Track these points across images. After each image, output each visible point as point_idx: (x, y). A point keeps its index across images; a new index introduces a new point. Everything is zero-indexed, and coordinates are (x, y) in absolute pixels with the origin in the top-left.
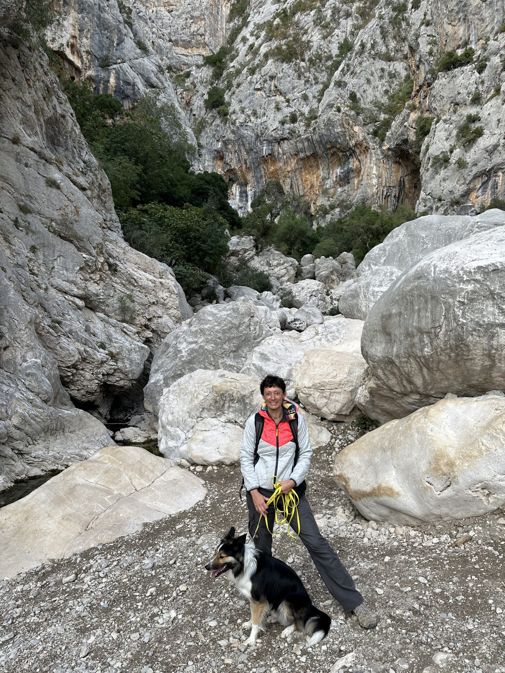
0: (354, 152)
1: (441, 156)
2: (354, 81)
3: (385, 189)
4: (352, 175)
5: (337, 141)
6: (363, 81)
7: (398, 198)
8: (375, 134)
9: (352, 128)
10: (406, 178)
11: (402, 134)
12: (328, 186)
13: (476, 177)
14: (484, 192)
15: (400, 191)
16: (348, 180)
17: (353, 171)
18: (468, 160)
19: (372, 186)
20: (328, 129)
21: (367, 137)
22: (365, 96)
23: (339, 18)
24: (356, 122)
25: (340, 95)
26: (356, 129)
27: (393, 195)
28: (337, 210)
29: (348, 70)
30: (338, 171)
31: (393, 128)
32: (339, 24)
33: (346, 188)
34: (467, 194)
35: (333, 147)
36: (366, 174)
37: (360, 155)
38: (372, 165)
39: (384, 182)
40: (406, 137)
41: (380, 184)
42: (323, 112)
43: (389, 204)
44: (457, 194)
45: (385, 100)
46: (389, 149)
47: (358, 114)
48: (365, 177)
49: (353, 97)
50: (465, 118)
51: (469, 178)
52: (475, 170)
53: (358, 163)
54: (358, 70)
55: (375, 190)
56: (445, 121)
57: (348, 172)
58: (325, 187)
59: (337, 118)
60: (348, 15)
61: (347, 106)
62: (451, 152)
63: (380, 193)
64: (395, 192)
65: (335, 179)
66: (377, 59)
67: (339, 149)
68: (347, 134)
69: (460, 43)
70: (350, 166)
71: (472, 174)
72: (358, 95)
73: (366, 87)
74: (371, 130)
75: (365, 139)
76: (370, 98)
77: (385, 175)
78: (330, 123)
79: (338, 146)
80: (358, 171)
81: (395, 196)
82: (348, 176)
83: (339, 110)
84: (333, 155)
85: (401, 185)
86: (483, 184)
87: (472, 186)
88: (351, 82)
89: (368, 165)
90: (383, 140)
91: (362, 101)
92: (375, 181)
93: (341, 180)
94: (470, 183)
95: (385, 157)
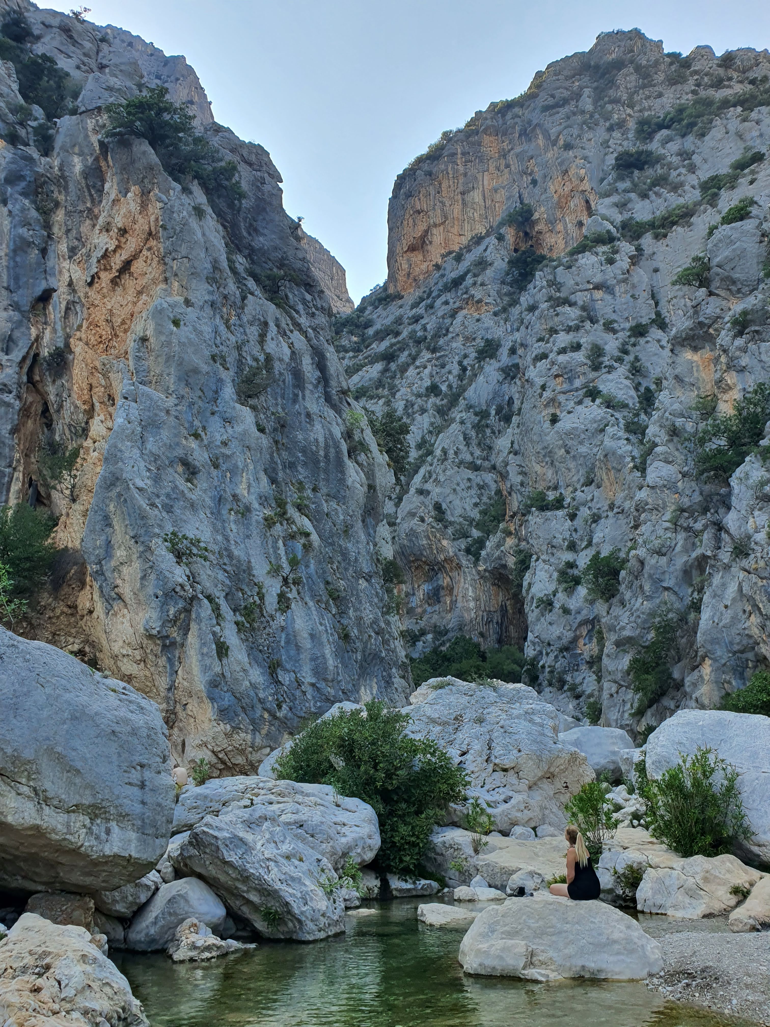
0: (444, 567)
1: (545, 599)
2: (438, 490)
3: (485, 614)
4: (442, 593)
5: (422, 554)
6: (448, 491)
7: (500, 625)
8: (468, 551)
9: (439, 541)
10: (508, 603)
11: (499, 558)
12: (413, 605)
13: (581, 624)
14: (590, 640)
15: (503, 617)
16: (438, 598)
17: (443, 588)
18: (572, 607)
19: (469, 610)
20: (411, 541)
21: (459, 553)
22: (452, 507)
23: (414, 413)
24: (444, 535)
25: (423, 503)
26: (445, 543)
27: (495, 621)
28: (430, 637)
29: (430, 477)
30: (426, 587)
31: (488, 550)
32: (413, 420)
33: (437, 607)
34: (575, 640)
35: (417, 560)
36: (461, 595)
37: (451, 571)
38: (467, 586)
39: (482, 605)
40: (504, 562)
41: (478, 608)
42: (403, 519)
43: (491, 631)
44: (565, 641)
45: (475, 514)
46: (485, 570)
47: (446, 527)
48: (460, 599)
49: (438, 507)
50: (563, 563)
51: (575, 625)
52: (580, 618)
53: (449, 579)
54: (442, 478)
55: (473, 615)
56: (544, 561)
57: (438, 590)
58: (410, 606)
59: (422, 528)
60: (423, 411)
61: (432, 517)
62: (554, 596)
63: (479, 619)
64: (497, 617)
65: (422, 597)
66: (462, 467)
67: (425, 562)
68: (434, 547)
69: (550, 484)
70: (440, 582)
71: (578, 620)
72: (444, 506)
73: (451, 497)
74: (463, 547)
75: (456, 555)
76: (459, 511)
77: (483, 598)
78: (412, 534)
79: (424, 559)
80: (451, 590)
81: (497, 623)
82: (439, 594)
83: (422, 520)
84: (417, 568)
85: (503, 610)
86: (589, 631)
87: (578, 633)
88: (436, 491)
89: (462, 584)
90: (477, 559)
91: (448, 512)
92: (472, 604)
93: (429, 598)
94: (576, 630)
95: (481, 577)
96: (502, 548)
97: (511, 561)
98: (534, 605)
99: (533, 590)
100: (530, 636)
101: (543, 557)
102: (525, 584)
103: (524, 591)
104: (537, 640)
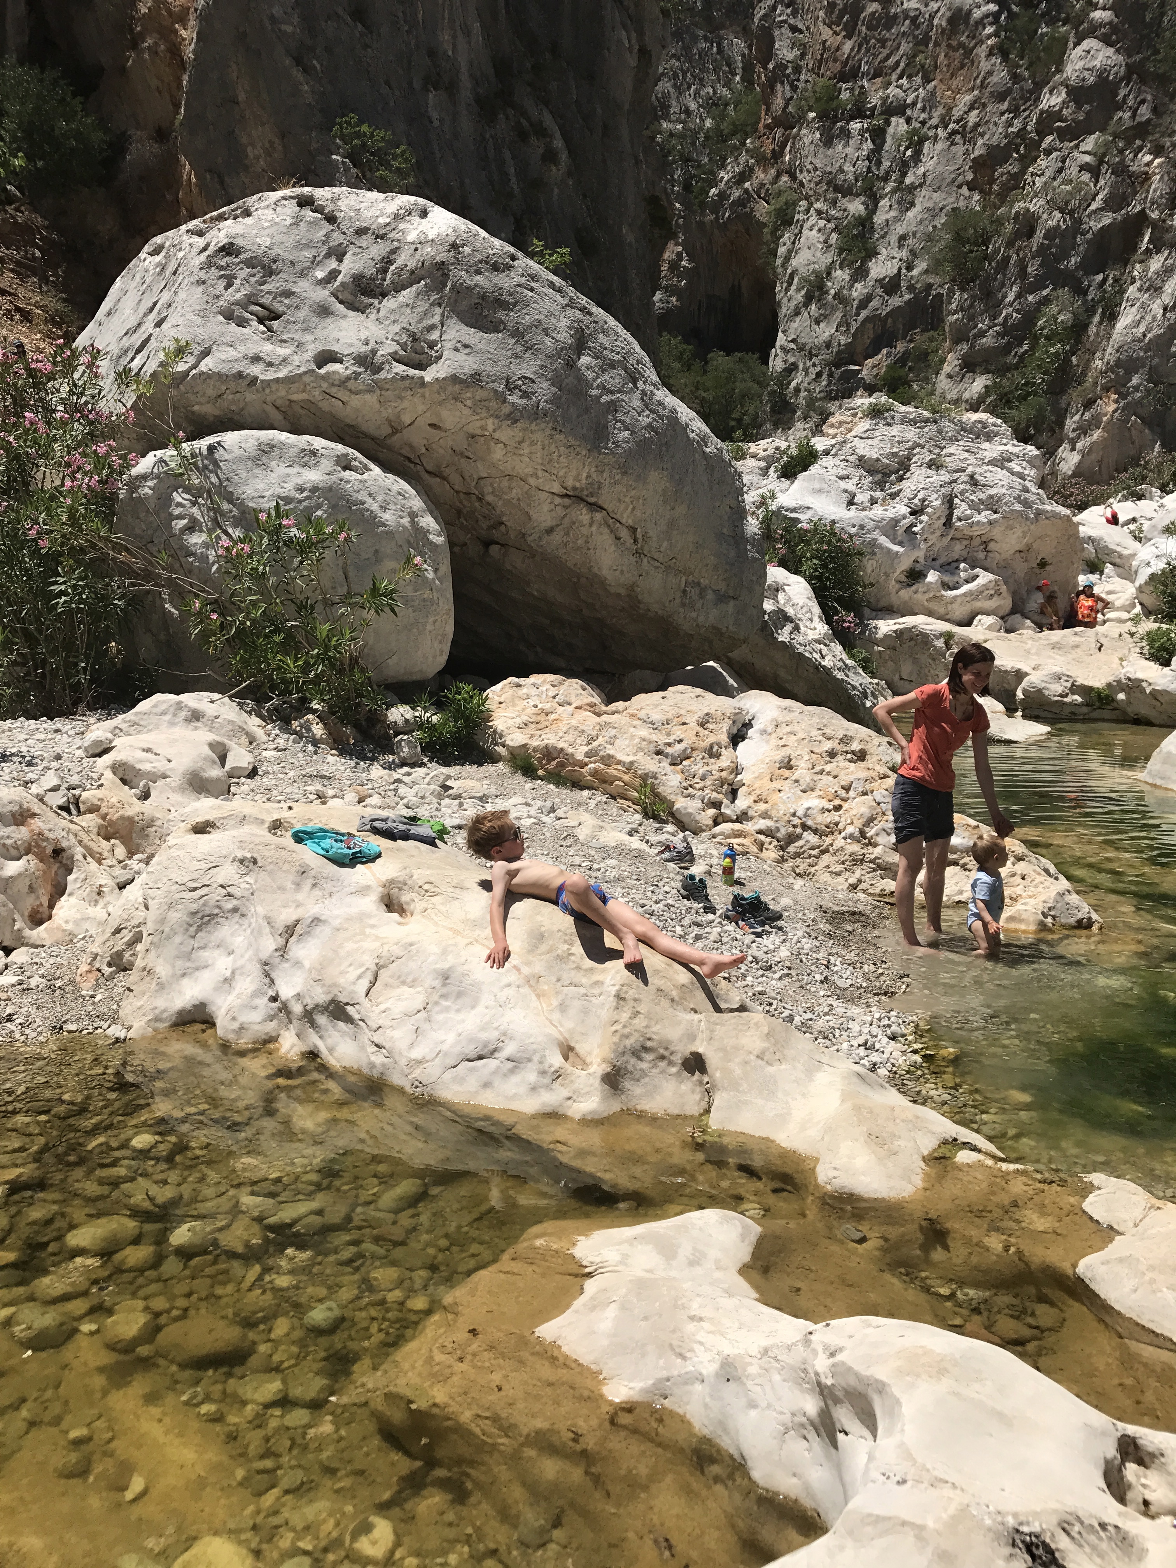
96: (747, 185)
97: (762, 210)
98: (793, 287)
99: (794, 262)
100: (781, 340)
101: (818, 205)
102: (782, 250)
103: (779, 262)
104: (792, 345)
